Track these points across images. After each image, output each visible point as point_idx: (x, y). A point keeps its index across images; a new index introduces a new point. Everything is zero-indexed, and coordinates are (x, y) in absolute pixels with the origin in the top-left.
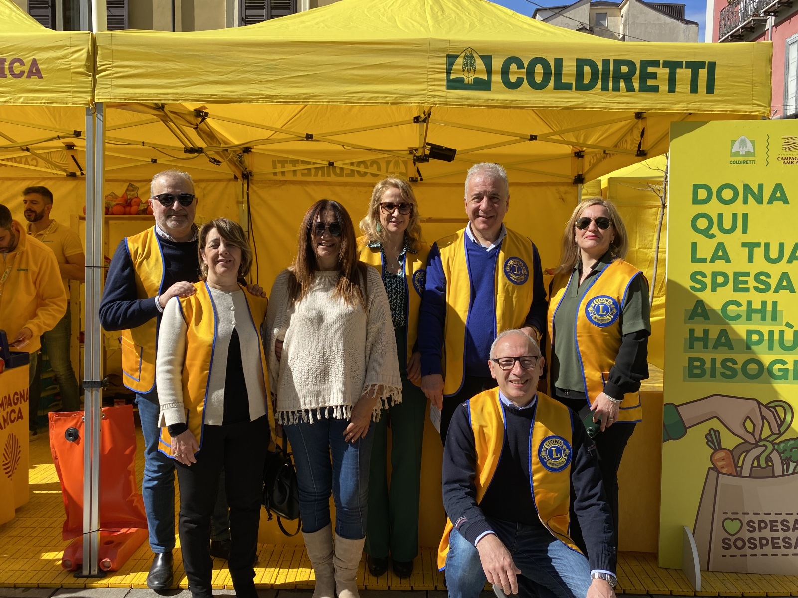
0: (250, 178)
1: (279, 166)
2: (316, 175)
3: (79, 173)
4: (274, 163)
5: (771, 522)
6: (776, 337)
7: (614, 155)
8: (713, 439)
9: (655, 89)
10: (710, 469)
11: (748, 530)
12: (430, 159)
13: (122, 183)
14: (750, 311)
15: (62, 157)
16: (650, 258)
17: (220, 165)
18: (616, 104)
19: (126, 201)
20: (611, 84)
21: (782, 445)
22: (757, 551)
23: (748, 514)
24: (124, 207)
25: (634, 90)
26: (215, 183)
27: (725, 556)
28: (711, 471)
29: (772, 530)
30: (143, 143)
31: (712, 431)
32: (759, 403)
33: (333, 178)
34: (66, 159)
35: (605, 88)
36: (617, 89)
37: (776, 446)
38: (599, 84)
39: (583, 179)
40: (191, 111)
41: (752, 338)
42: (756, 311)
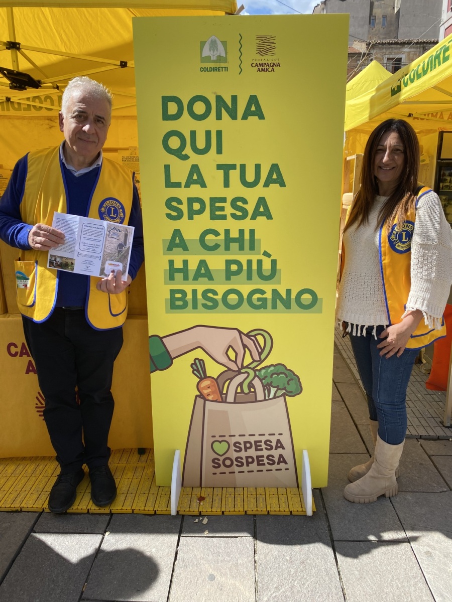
6: (255, 266)
10: (197, 396)
11: (235, 450)
14: (228, 240)
21: (263, 371)
22: (245, 468)
23: (234, 436)
27: (215, 474)
28: (198, 398)
29: (257, 450)
32: (240, 332)
37: (257, 373)
41: (232, 268)
42: (234, 240)
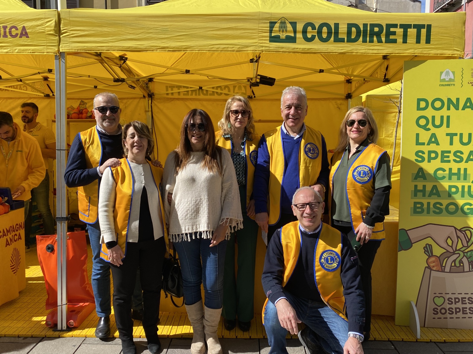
0: (153, 96)
1: (170, 89)
2: (192, 95)
3: (51, 95)
4: (167, 87)
5: (462, 298)
6: (466, 189)
7: (370, 81)
8: (428, 250)
9: (395, 41)
10: (426, 267)
11: (448, 303)
12: (260, 84)
13: (77, 100)
14: (451, 174)
15: (41, 85)
16: (391, 143)
17: (135, 89)
18: (371, 50)
19: (80, 111)
20: (368, 39)
21: (469, 253)
22: (454, 315)
23: (449, 294)
24: (78, 115)
25: (382, 42)
26: (132, 100)
27: (435, 318)
28: (427, 269)
29: (463, 303)
30: (89, 76)
31: (427, 245)
32: (455, 228)
33: (202, 96)
34: (43, 86)
35: (364, 41)
36: (371, 41)
37: (465, 254)
38: (361, 39)
39: (351, 96)
40: (117, 57)
41: (452, 190)
42: (455, 174)
